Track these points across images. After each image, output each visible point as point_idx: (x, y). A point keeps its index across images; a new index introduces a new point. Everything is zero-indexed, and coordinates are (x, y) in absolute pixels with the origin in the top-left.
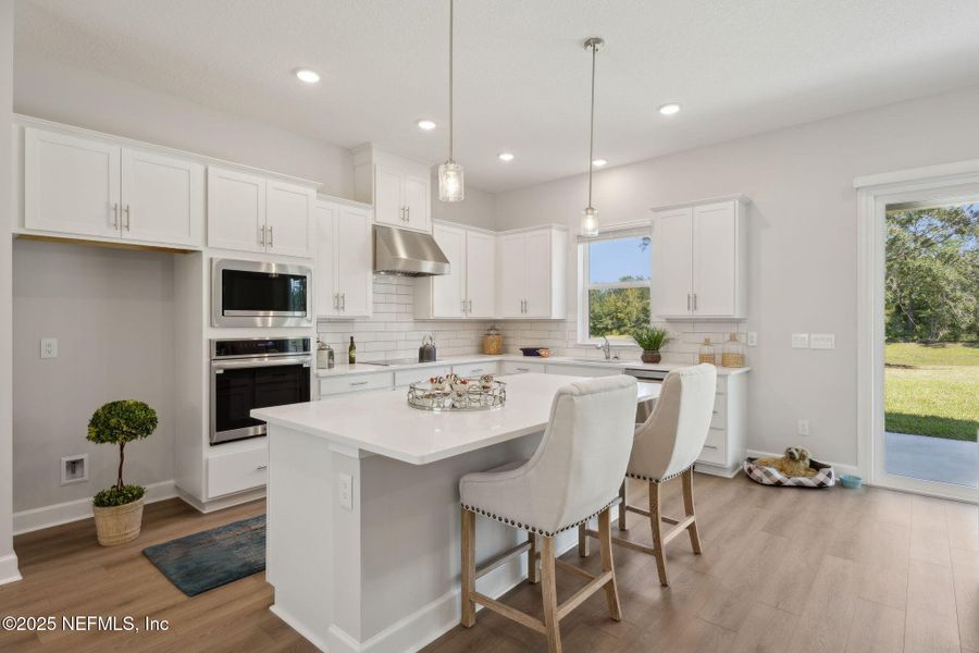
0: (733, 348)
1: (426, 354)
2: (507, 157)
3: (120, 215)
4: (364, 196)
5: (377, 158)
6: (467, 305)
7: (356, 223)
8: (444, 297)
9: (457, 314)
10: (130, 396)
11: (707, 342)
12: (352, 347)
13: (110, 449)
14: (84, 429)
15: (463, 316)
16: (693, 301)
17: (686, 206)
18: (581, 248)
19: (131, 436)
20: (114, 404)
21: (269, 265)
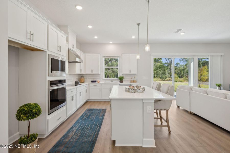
0: (135, 79)
2: (96, 37)
11: (132, 78)
16: (130, 71)
17: (129, 54)
21: (59, 57)
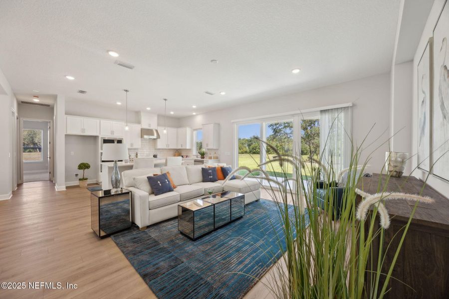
1: (155, 156)
3: (83, 130)
4: (139, 122)
5: (142, 114)
6: (168, 145)
7: (137, 128)
8: (160, 144)
9: (165, 147)
10: (85, 162)
11: (210, 154)
12: (137, 155)
13: (82, 171)
14: (77, 167)
15: (167, 148)
18: (195, 132)
19: (85, 169)
20: (81, 164)
